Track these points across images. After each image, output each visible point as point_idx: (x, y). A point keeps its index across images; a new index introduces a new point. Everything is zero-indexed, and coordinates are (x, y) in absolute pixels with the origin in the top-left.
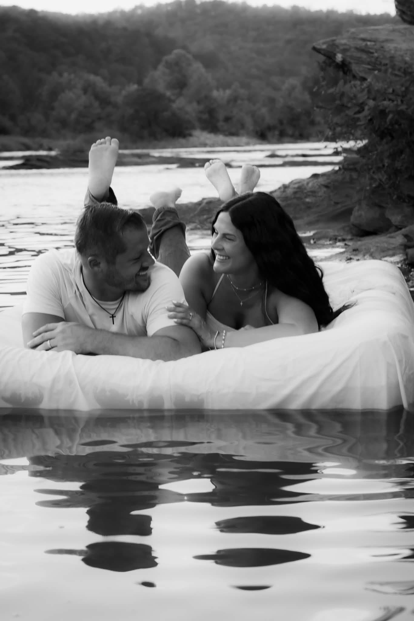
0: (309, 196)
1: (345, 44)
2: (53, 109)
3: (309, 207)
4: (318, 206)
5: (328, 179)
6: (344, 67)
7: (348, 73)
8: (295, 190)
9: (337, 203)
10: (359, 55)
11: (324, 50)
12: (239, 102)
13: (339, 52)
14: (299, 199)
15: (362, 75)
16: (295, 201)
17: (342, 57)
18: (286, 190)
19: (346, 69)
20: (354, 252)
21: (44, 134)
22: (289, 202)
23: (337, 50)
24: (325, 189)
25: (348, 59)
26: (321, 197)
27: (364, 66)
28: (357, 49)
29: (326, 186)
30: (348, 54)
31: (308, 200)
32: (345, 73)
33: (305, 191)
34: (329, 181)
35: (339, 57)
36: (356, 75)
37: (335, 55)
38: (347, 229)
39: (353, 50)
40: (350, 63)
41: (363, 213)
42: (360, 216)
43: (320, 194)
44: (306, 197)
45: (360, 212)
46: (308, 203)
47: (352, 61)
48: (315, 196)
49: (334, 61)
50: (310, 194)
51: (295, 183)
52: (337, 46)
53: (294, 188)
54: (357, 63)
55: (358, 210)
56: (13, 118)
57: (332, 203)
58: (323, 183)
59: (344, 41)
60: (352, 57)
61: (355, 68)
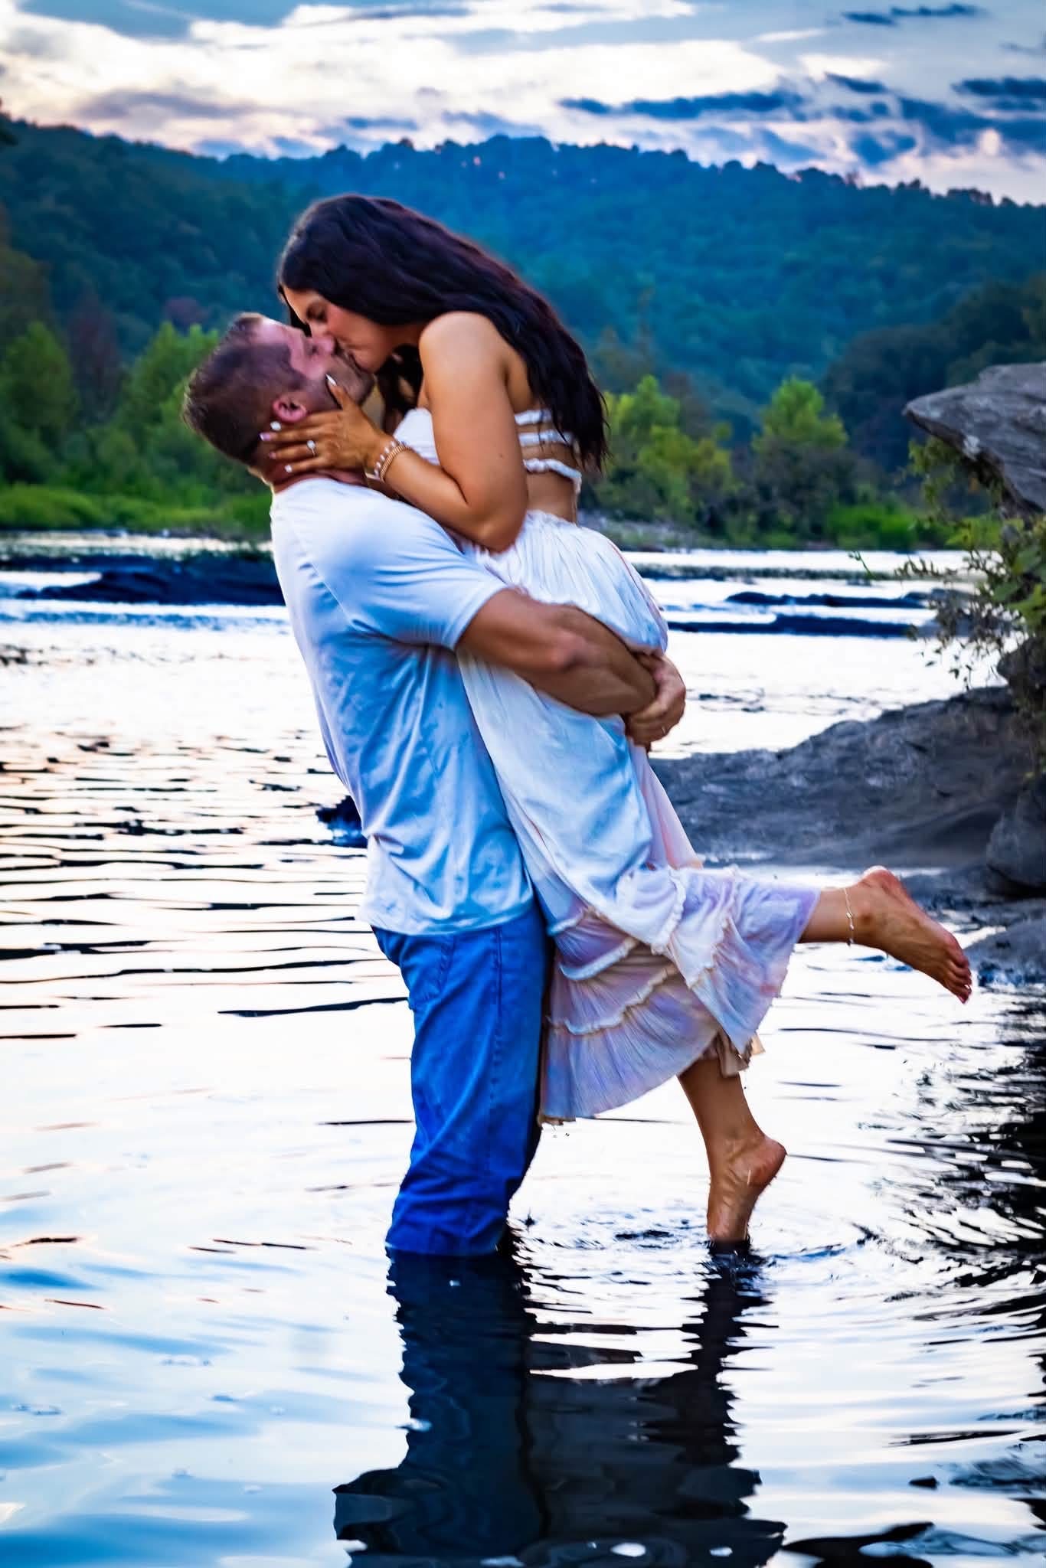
0: (877, 770)
1: (987, 410)
2: (157, 418)
3: (876, 799)
4: (898, 799)
5: (924, 728)
6: (982, 467)
7: (992, 485)
8: (842, 754)
9: (945, 795)
10: (1020, 440)
11: (934, 423)
12: (656, 430)
13: (970, 432)
14: (851, 777)
15: (1027, 494)
16: (842, 783)
17: (979, 446)
18: (820, 751)
19: (987, 473)
20: (1001, 951)
21: (131, 484)
22: (828, 785)
23: (969, 425)
24: (916, 755)
25: (995, 452)
26: (905, 774)
27: (1032, 471)
28: (1015, 423)
29: (919, 749)
30: (996, 437)
31: (873, 782)
32: (984, 482)
33: (868, 758)
34: (926, 734)
35: (972, 445)
36: (1011, 490)
37: (962, 437)
38: (975, 874)
39: (1005, 426)
40: (998, 461)
41: (1016, 839)
42: (1009, 846)
43: (903, 768)
44: (868, 775)
45: (1008, 837)
46: (874, 790)
47: (1004, 458)
48: (893, 774)
49: (959, 452)
50: (878, 765)
51: (842, 736)
52: (968, 415)
53: (840, 748)
54: (1016, 463)
55: (1005, 831)
56: (49, 438)
57: (934, 793)
58: (911, 738)
59: (983, 402)
60: (1002, 446)
61: (1011, 474)
